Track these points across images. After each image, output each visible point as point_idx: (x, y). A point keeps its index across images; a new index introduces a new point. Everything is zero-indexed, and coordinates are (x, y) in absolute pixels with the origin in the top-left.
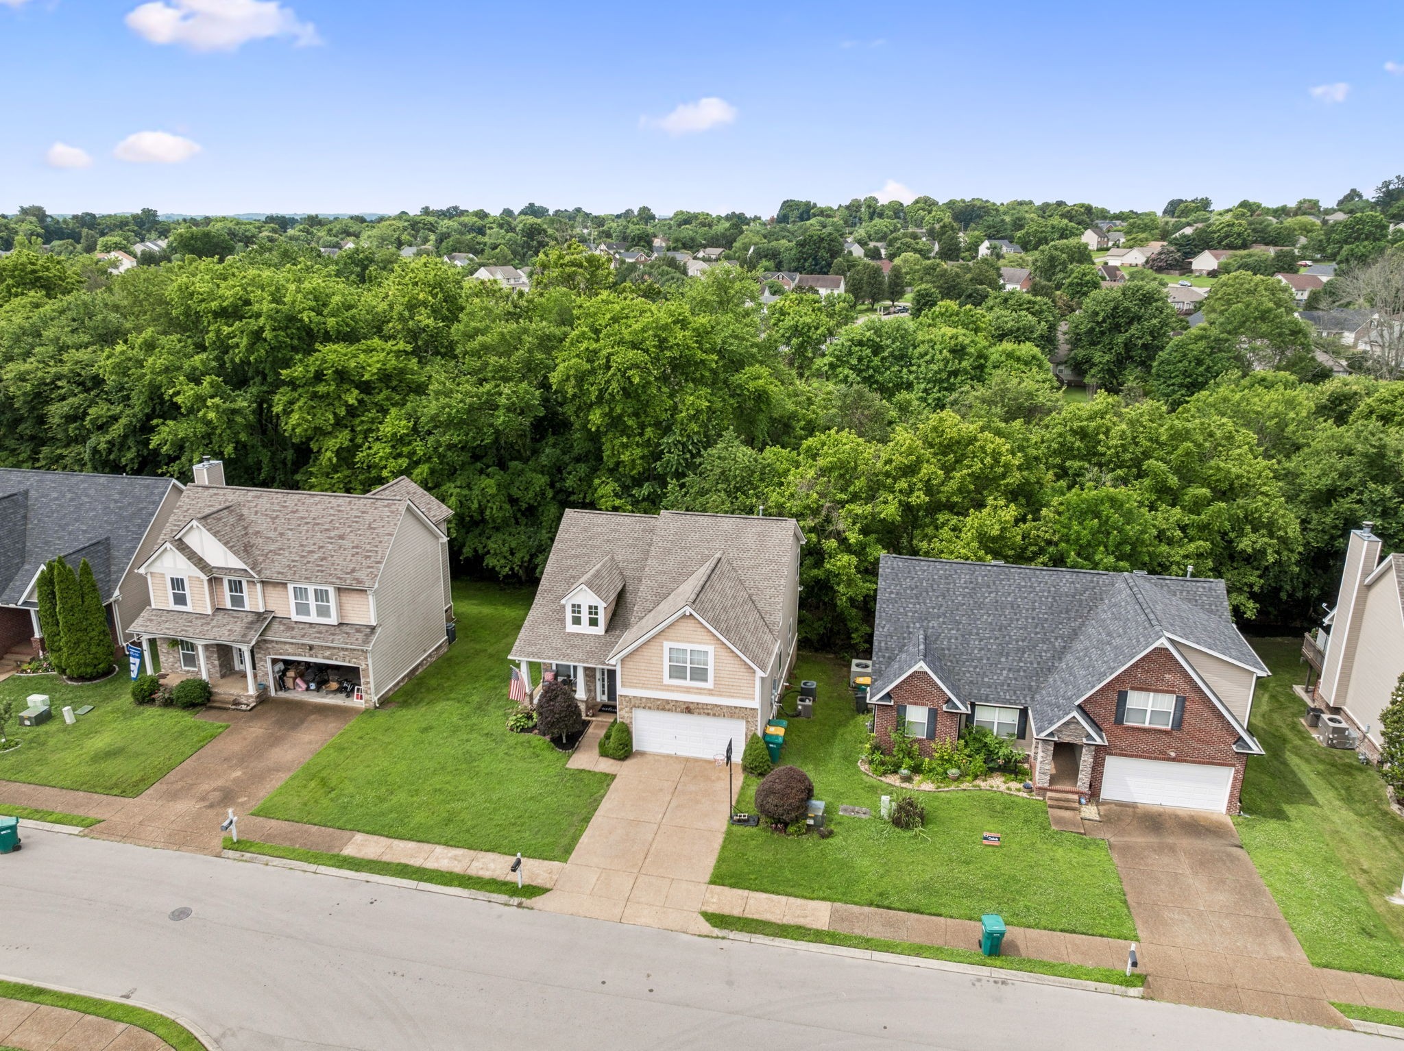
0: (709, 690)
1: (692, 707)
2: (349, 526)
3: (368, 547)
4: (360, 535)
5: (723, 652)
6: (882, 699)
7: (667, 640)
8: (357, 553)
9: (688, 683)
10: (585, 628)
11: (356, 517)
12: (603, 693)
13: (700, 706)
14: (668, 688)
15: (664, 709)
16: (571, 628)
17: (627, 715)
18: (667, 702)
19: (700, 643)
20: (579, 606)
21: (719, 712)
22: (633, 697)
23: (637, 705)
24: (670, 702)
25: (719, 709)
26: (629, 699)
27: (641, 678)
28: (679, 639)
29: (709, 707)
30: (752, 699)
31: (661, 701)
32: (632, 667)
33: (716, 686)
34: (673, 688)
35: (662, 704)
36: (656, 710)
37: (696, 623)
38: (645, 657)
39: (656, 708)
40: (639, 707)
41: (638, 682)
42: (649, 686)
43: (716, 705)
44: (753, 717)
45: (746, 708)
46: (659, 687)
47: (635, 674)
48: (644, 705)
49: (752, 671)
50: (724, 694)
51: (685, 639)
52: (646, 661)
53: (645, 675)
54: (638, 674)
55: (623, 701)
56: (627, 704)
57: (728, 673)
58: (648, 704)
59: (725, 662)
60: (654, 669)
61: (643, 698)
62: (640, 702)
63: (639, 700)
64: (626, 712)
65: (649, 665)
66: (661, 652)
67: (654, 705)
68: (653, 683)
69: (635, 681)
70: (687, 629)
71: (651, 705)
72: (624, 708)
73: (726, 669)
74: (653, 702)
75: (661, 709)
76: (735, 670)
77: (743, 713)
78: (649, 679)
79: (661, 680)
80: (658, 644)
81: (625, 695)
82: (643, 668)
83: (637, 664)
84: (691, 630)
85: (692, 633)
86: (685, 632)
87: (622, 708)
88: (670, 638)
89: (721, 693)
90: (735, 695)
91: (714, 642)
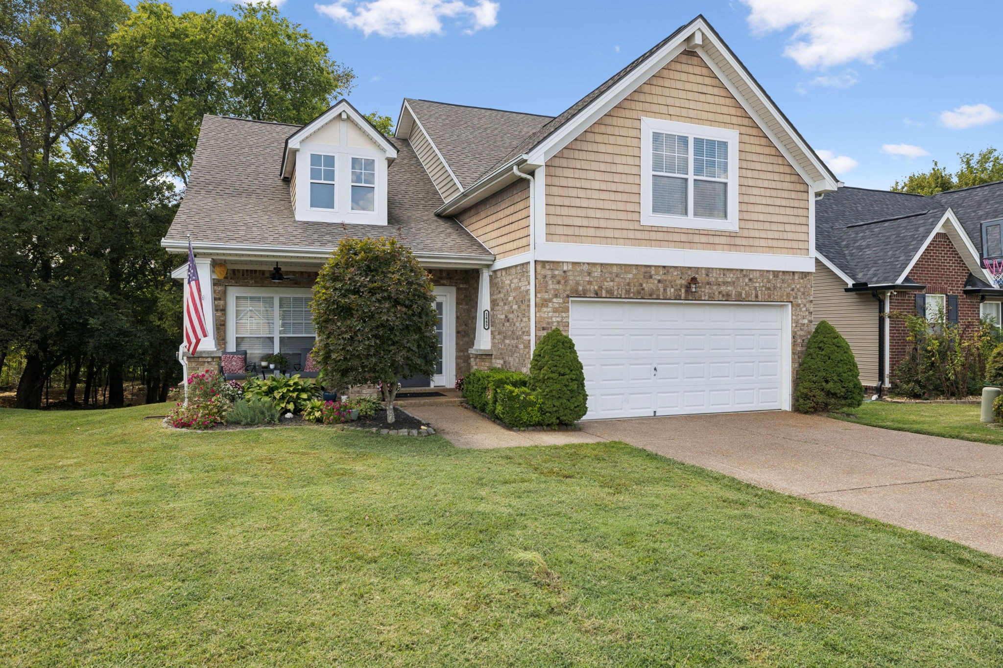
0: (732, 235)
1: (697, 279)
5: (754, 145)
7: (646, 112)
9: (691, 221)
13: (712, 277)
14: (649, 235)
15: (640, 295)
17: (556, 318)
18: (646, 271)
19: (711, 122)
20: (330, 161)
21: (747, 289)
22: (570, 266)
23: (581, 288)
24: (653, 272)
25: (747, 280)
26: (561, 273)
27: (591, 213)
28: (672, 111)
29: (729, 280)
30: (803, 251)
31: (634, 271)
32: (570, 182)
33: (743, 224)
34: (659, 236)
35: (635, 280)
36: (623, 296)
37: (705, 71)
38: (602, 157)
39: (624, 291)
40: (585, 294)
41: (585, 222)
42: (609, 233)
43: (742, 270)
44: (804, 293)
45: (794, 273)
46: (631, 234)
47: (577, 202)
48: (596, 287)
49: (802, 187)
50: (756, 242)
51: (684, 112)
52: (603, 167)
53: (601, 204)
54: (585, 203)
55: (548, 279)
56: (557, 287)
57: (763, 192)
58: (605, 283)
59: (758, 166)
60: (620, 188)
61: (594, 264)
62: (587, 279)
63: (586, 274)
64: (555, 310)
65: (609, 177)
66: (635, 142)
67: (619, 285)
68: (618, 224)
69: (578, 222)
70: (688, 86)
71: (611, 284)
72: (550, 300)
73: (760, 183)
74: (617, 276)
75: (634, 294)
76: (773, 185)
77: (789, 286)
78: (607, 214)
79: (635, 216)
80: (628, 123)
81: (553, 262)
82: (596, 185)
83: (583, 174)
84: (695, 88)
85: (697, 96)
86: (682, 94)
87: (546, 300)
88: (655, 108)
89: (751, 242)
90: (775, 243)
91: (740, 121)
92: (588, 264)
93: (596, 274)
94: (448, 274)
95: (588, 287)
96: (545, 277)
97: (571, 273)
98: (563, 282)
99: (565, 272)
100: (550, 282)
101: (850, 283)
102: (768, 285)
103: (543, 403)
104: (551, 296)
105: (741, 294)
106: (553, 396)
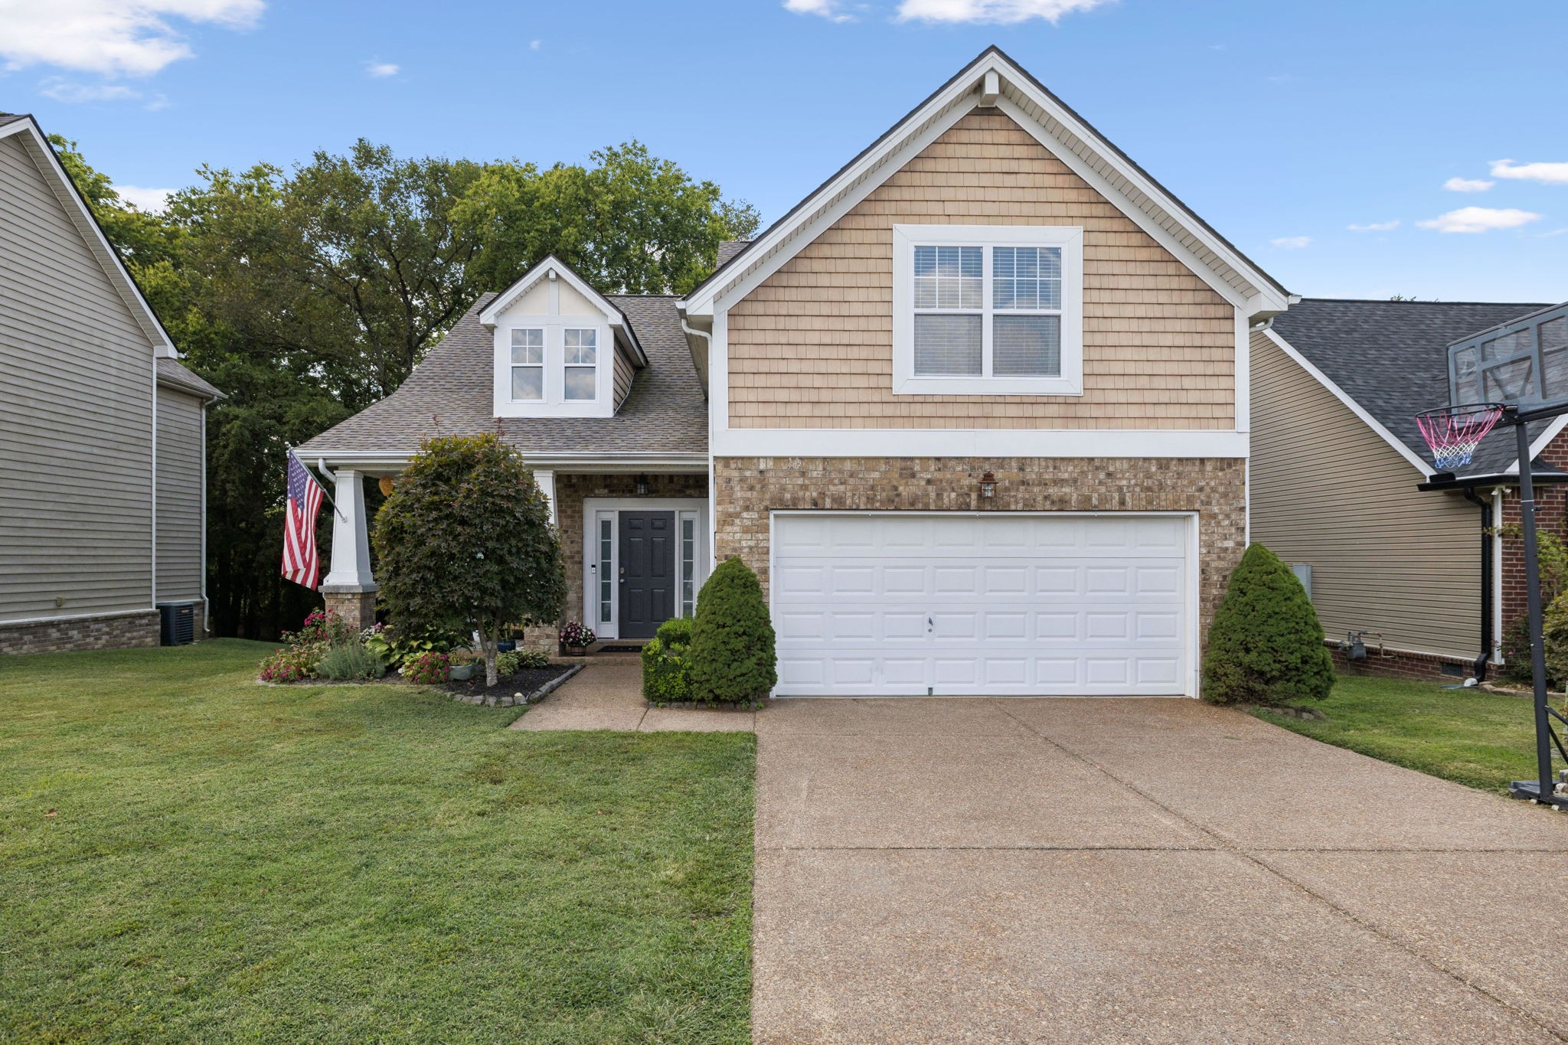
0: (1067, 402)
5: (1115, 247)
7: (904, 217)
9: (989, 383)
12: (606, 616)
13: (1031, 473)
14: (914, 409)
15: (893, 504)
16: (508, 405)
17: (747, 542)
18: (906, 466)
19: (1029, 219)
20: (536, 335)
21: (1103, 489)
22: (771, 464)
23: (788, 496)
24: (917, 468)
25: (1102, 476)
26: (756, 474)
27: (805, 381)
28: (950, 208)
29: (1066, 476)
30: (1222, 422)
31: (883, 467)
32: (771, 337)
33: (1092, 382)
34: (928, 410)
35: (885, 481)
36: (862, 507)
37: (1015, 137)
38: (823, 295)
39: (864, 499)
40: (795, 504)
41: (795, 396)
42: (837, 410)
43: (1091, 459)
44: (1225, 495)
45: (1202, 460)
46: (876, 410)
47: (782, 367)
48: (815, 494)
49: (1221, 311)
50: (1121, 412)
51: (975, 209)
52: (825, 309)
53: (822, 367)
54: (794, 367)
55: (733, 482)
56: (749, 494)
57: (1134, 325)
58: (831, 487)
59: (1124, 283)
60: (857, 338)
61: (812, 459)
62: (800, 481)
63: (797, 474)
64: (746, 530)
65: (837, 324)
66: (882, 265)
67: (855, 489)
68: (852, 396)
69: (783, 395)
70: (981, 166)
71: (842, 488)
72: (738, 515)
73: (1129, 311)
74: (851, 476)
75: (881, 502)
76: (1157, 311)
77: (1192, 483)
78: (832, 381)
79: (883, 382)
80: (871, 237)
81: (742, 458)
82: (814, 338)
83: (791, 323)
84: (996, 166)
85: (999, 180)
86: (972, 180)
87: (730, 515)
88: (918, 208)
89: (1110, 411)
90: (1161, 411)
91: (1085, 210)
92: (801, 458)
93: (815, 474)
94: (697, 482)
95: (801, 494)
96: (729, 480)
97: (771, 474)
98: (758, 487)
99: (761, 472)
100: (737, 488)
101: (1428, 472)
102: (1147, 483)
103: (691, 668)
104: (738, 509)
105: (1089, 499)
106: (705, 658)
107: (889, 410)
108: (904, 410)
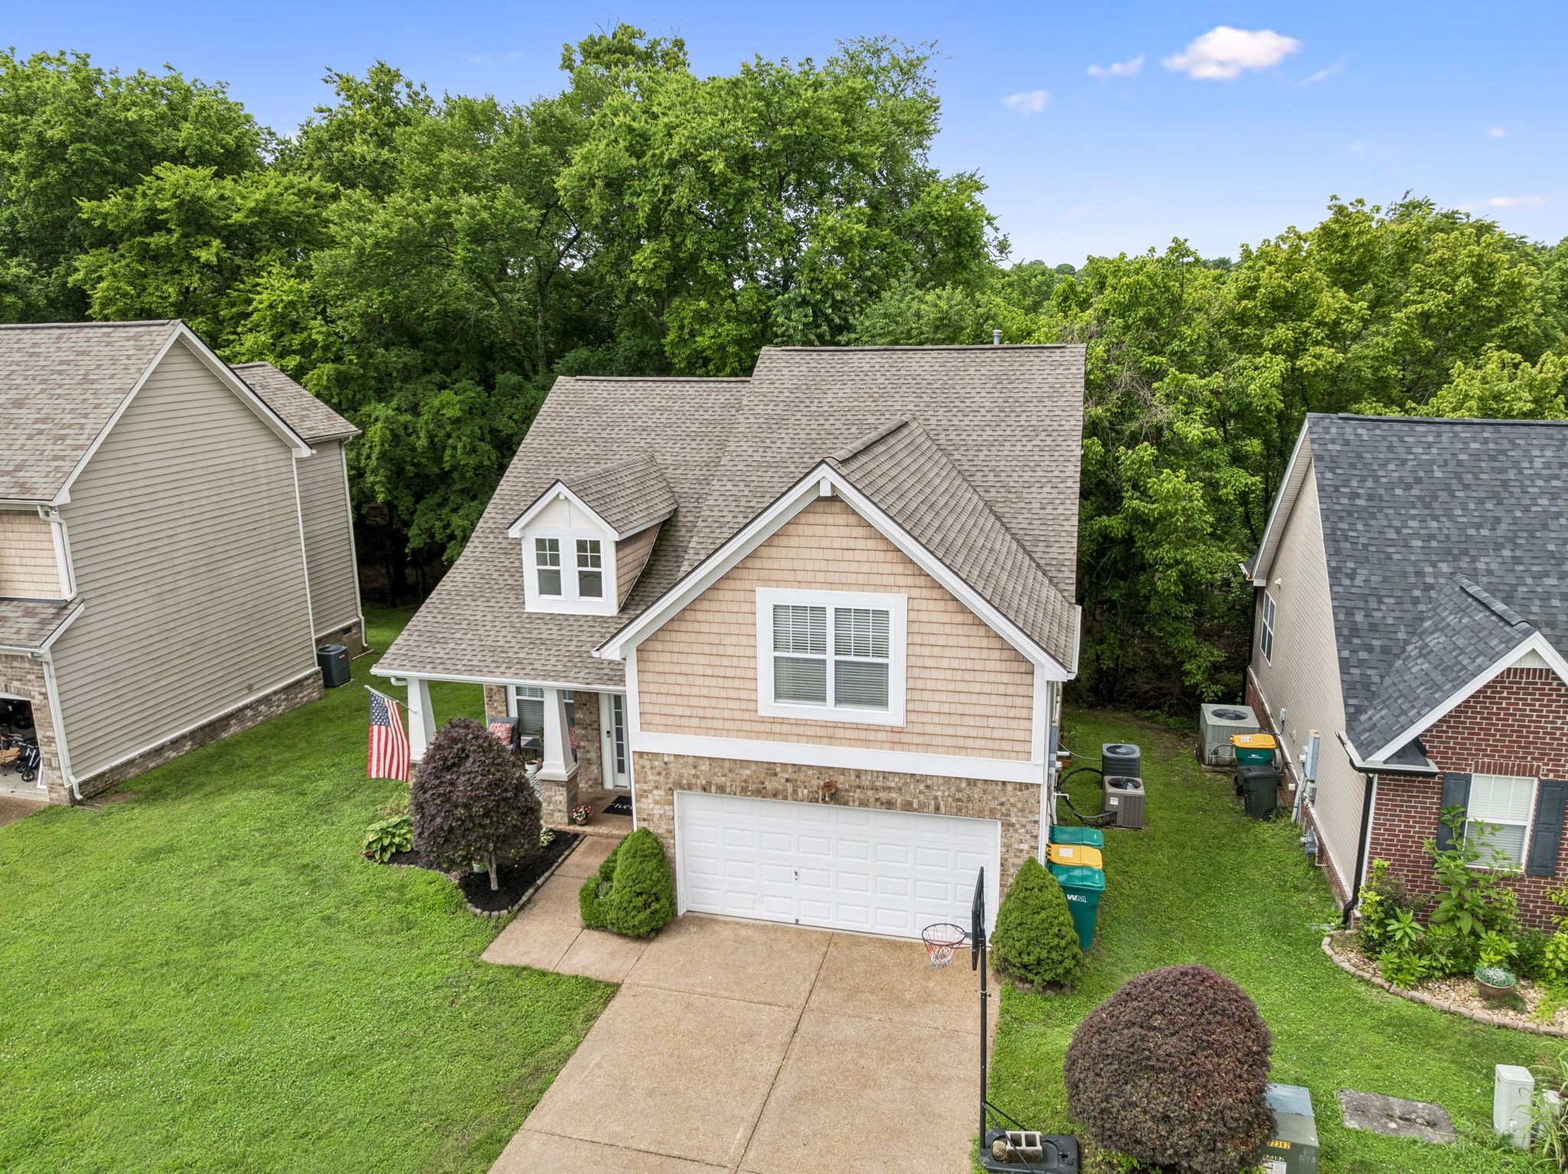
0: (893, 730)
1: (841, 782)
2: (43, 382)
3: (68, 419)
4: (59, 396)
5: (935, 612)
6: (1401, 755)
7: (766, 582)
8: (41, 432)
9: (829, 711)
10: (570, 602)
11: (62, 363)
12: (621, 769)
13: (865, 781)
14: (774, 728)
15: (760, 792)
16: (536, 602)
17: (658, 811)
18: (771, 768)
19: (863, 587)
20: (554, 544)
21: (922, 797)
22: (672, 759)
23: (685, 781)
24: (778, 769)
25: (922, 787)
26: (662, 765)
27: (694, 702)
28: (800, 576)
29: (893, 785)
30: (1021, 755)
31: (753, 767)
32: (668, 668)
33: (913, 717)
34: (785, 729)
35: (755, 778)
36: (738, 793)
37: (852, 520)
38: (705, 638)
39: (739, 788)
40: (691, 787)
41: (687, 712)
42: (719, 724)
43: (913, 775)
44: (1022, 810)
45: (1004, 783)
46: (747, 726)
47: (677, 690)
48: (704, 782)
49: (1023, 667)
50: (938, 741)
51: (821, 577)
52: (707, 649)
53: (705, 692)
54: (686, 691)
55: (647, 769)
56: (658, 778)
58: (716, 778)
59: (941, 641)
60: (731, 673)
61: (701, 758)
62: (693, 773)
63: (691, 768)
64: (657, 802)
65: (714, 660)
66: (749, 619)
67: (733, 780)
68: (728, 714)
69: (678, 711)
70: (825, 543)
71: (723, 779)
72: (650, 792)
73: (945, 663)
74: (730, 772)
75: (752, 791)
76: (969, 665)
77: (995, 798)
78: (714, 703)
79: (751, 706)
80: (739, 596)
81: (652, 754)
82: (699, 670)
83: (683, 658)
84: (837, 543)
87: (645, 791)
88: (779, 575)
89: (927, 740)
90: (970, 743)
91: (910, 581)
92: (694, 757)
93: (703, 769)
95: (694, 780)
96: (643, 767)
97: (673, 766)
98: (663, 774)
99: (666, 764)
100: (650, 773)
102: (959, 796)
104: (650, 788)
107: (756, 727)
108: (767, 728)
